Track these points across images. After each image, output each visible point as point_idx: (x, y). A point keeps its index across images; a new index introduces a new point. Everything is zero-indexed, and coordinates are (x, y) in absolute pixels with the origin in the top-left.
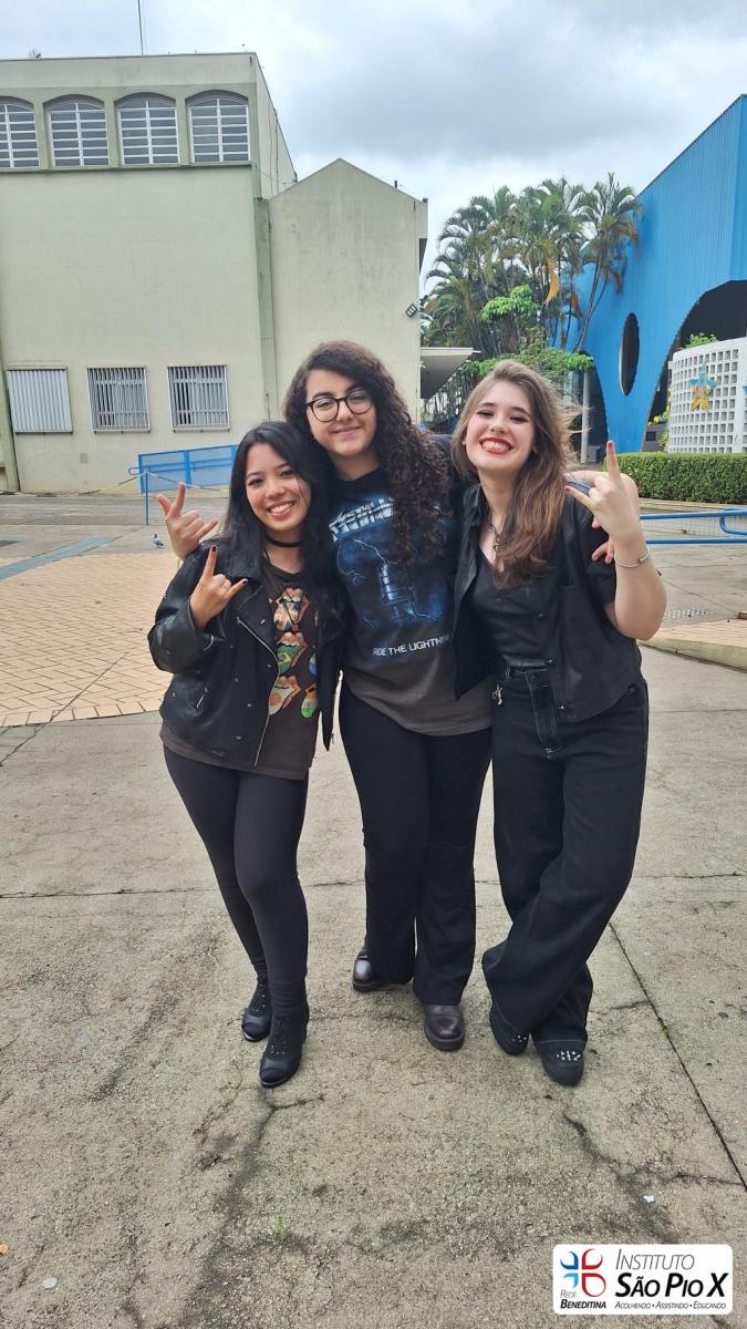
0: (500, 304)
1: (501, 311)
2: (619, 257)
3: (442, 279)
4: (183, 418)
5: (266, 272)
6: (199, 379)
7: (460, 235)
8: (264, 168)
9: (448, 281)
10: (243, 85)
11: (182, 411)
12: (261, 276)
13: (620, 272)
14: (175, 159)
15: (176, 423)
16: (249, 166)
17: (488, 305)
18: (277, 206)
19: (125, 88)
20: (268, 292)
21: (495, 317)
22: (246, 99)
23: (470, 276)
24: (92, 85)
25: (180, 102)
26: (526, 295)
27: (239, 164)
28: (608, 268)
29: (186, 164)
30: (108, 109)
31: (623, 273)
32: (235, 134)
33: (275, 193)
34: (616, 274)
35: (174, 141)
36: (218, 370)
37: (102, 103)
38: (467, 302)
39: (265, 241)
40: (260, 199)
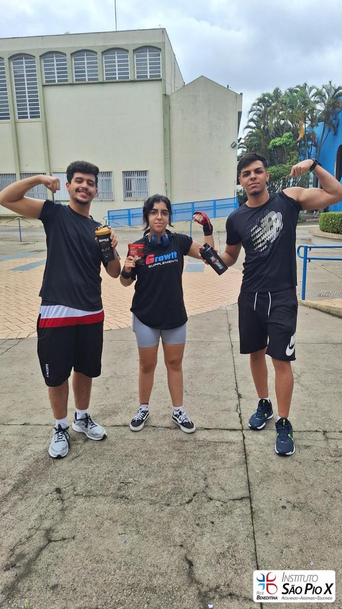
0: (277, 141)
1: (277, 144)
2: (335, 119)
3: (251, 130)
4: (128, 195)
5: (167, 128)
6: (136, 177)
7: (259, 110)
8: (168, 80)
9: (254, 131)
10: (159, 43)
11: (128, 191)
12: (165, 130)
14: (128, 77)
15: (125, 197)
16: (161, 80)
17: (272, 142)
18: (173, 98)
19: (106, 46)
20: (168, 137)
21: (275, 147)
22: (160, 49)
23: (264, 128)
24: (92, 45)
25: (131, 52)
26: (290, 137)
27: (157, 79)
28: (330, 124)
29: (133, 79)
30: (99, 55)
31: (337, 126)
32: (155, 66)
33: (173, 91)
34: (334, 127)
35: (128, 69)
36: (145, 172)
37: (96, 53)
38: (262, 140)
39: (167, 114)
40: (165, 95)
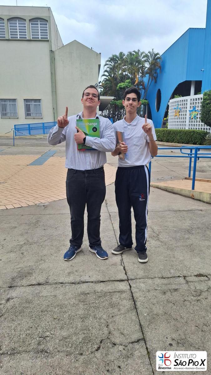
0: (122, 85)
1: (122, 87)
2: (156, 73)
3: (106, 77)
4: (28, 114)
6: (33, 103)
7: (110, 65)
8: (53, 41)
9: (108, 78)
10: (46, 17)
11: (28, 112)
12: (52, 73)
13: (156, 77)
14: (26, 38)
15: (26, 116)
16: (48, 41)
17: (119, 85)
18: (57, 53)
19: (10, 15)
20: (54, 78)
22: (47, 21)
23: (114, 76)
24: (1, 14)
25: (28, 21)
26: (129, 82)
27: (45, 40)
28: (153, 76)
29: (29, 39)
30: (6, 21)
31: (157, 77)
32: (44, 32)
33: (56, 49)
34: (155, 78)
35: (26, 32)
36: (39, 100)
37: (4, 20)
38: (113, 84)
39: (53, 63)
40: (51, 51)
